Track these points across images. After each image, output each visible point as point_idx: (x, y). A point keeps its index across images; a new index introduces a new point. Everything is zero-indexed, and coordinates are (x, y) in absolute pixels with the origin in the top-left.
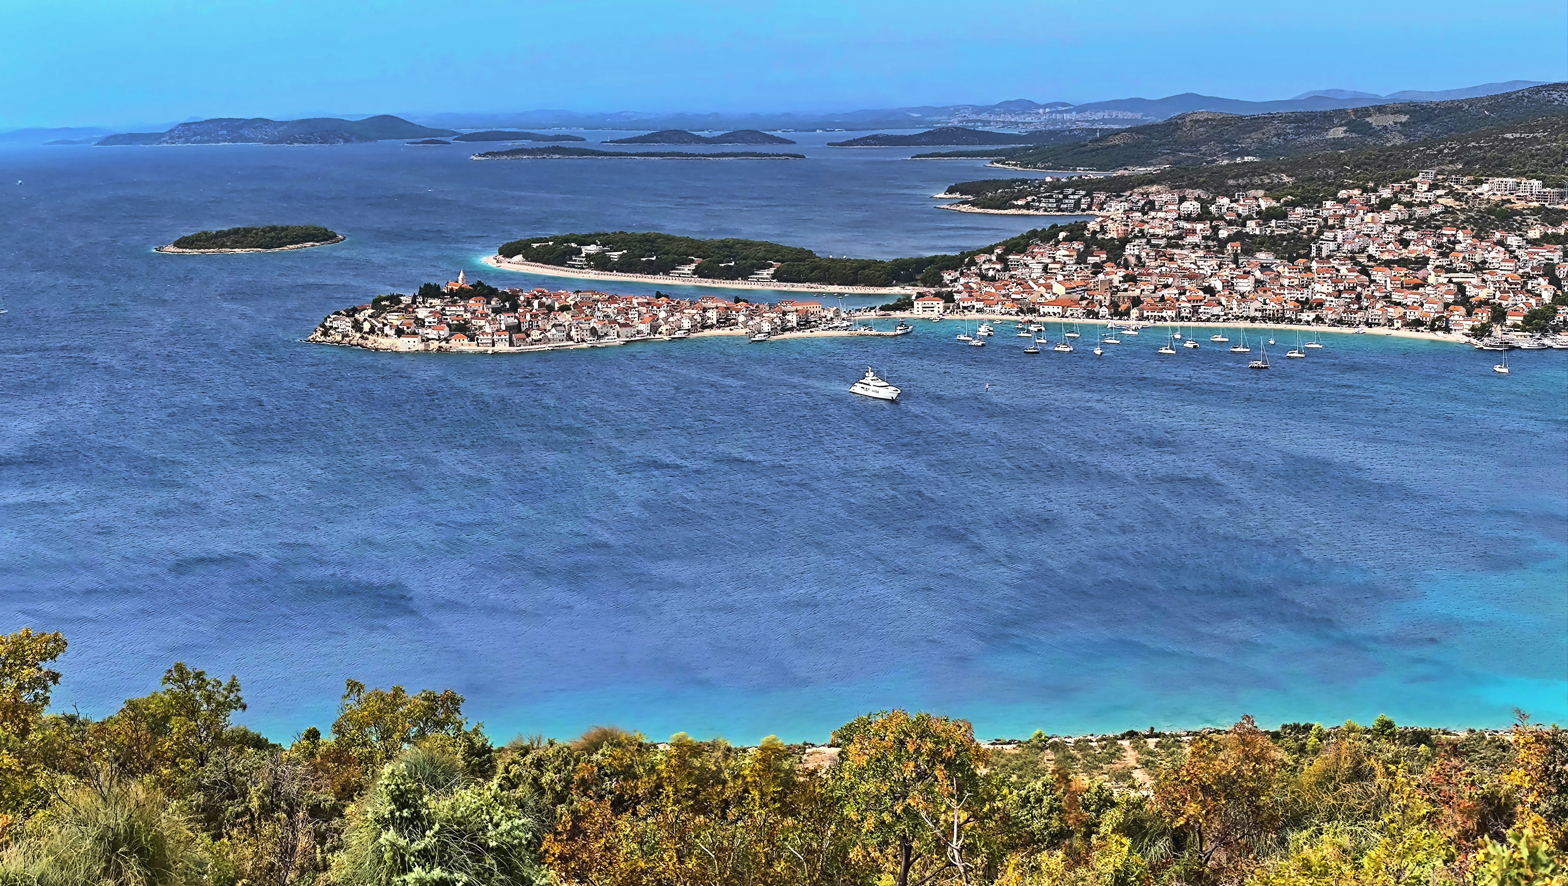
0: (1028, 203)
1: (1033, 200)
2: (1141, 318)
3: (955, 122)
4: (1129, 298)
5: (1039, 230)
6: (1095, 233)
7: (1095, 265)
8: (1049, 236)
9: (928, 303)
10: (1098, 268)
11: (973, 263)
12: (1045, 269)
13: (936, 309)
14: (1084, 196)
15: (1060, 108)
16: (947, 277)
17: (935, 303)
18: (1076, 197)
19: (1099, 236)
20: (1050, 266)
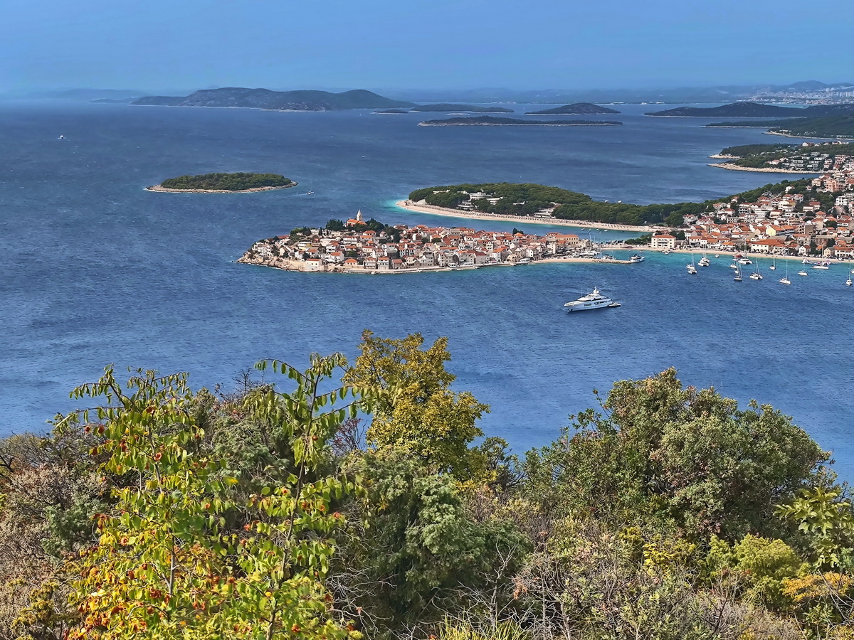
0: (780, 163)
1: (785, 161)
2: (833, 256)
3: (754, 99)
4: (825, 240)
5: (774, 184)
6: (815, 187)
7: (809, 213)
8: (778, 190)
9: (663, 240)
10: (811, 216)
11: (712, 209)
12: (768, 215)
13: (669, 245)
14: (827, 158)
15: (843, 88)
16: (687, 220)
17: (668, 239)
18: (821, 159)
19: (818, 190)
20: (772, 213)
